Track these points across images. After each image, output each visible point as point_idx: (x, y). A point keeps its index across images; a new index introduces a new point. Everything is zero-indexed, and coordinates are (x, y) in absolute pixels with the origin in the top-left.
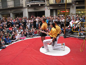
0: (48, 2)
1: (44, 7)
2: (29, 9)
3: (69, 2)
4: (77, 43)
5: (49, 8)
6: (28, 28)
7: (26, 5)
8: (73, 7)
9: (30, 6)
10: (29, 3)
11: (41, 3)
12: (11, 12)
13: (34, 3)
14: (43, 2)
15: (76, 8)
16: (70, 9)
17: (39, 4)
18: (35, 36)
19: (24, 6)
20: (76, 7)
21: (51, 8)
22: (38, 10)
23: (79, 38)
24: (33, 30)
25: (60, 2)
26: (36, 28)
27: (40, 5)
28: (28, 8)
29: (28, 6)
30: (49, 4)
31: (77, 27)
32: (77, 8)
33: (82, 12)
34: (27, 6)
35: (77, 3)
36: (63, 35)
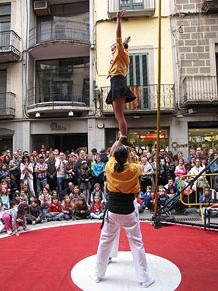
0: (98, 106)
1: (86, 119)
2: (34, 126)
3: (167, 106)
4: (199, 244)
5: (101, 125)
6: (28, 192)
7: (24, 112)
8: (179, 123)
9: (38, 115)
10: (37, 106)
11: (74, 108)
13: (51, 108)
14: (84, 106)
15: (189, 128)
16: (168, 128)
17: (69, 111)
19: (19, 114)
20: (189, 123)
22: (65, 129)
23: (205, 226)
24: (46, 197)
25: (139, 107)
27: (71, 114)
28: (31, 122)
29: (32, 115)
30: (102, 111)
31: (194, 187)
32: (191, 125)
33: (208, 139)
34: (30, 114)
35: (191, 111)
36: (151, 216)
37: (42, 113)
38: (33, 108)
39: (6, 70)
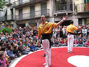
0: (76, 11)
1: (72, 16)
2: (55, 19)
5: (77, 17)
7: (52, 15)
9: (56, 15)
10: (56, 13)
11: (68, 12)
12: (38, 22)
14: (71, 11)
17: (66, 13)
18: (62, 46)
19: (51, 15)
21: (80, 17)
26: (62, 38)
28: (54, 17)
29: (55, 15)
30: (77, 13)
37: (58, 14)
38: (55, 13)
39: (46, 3)
